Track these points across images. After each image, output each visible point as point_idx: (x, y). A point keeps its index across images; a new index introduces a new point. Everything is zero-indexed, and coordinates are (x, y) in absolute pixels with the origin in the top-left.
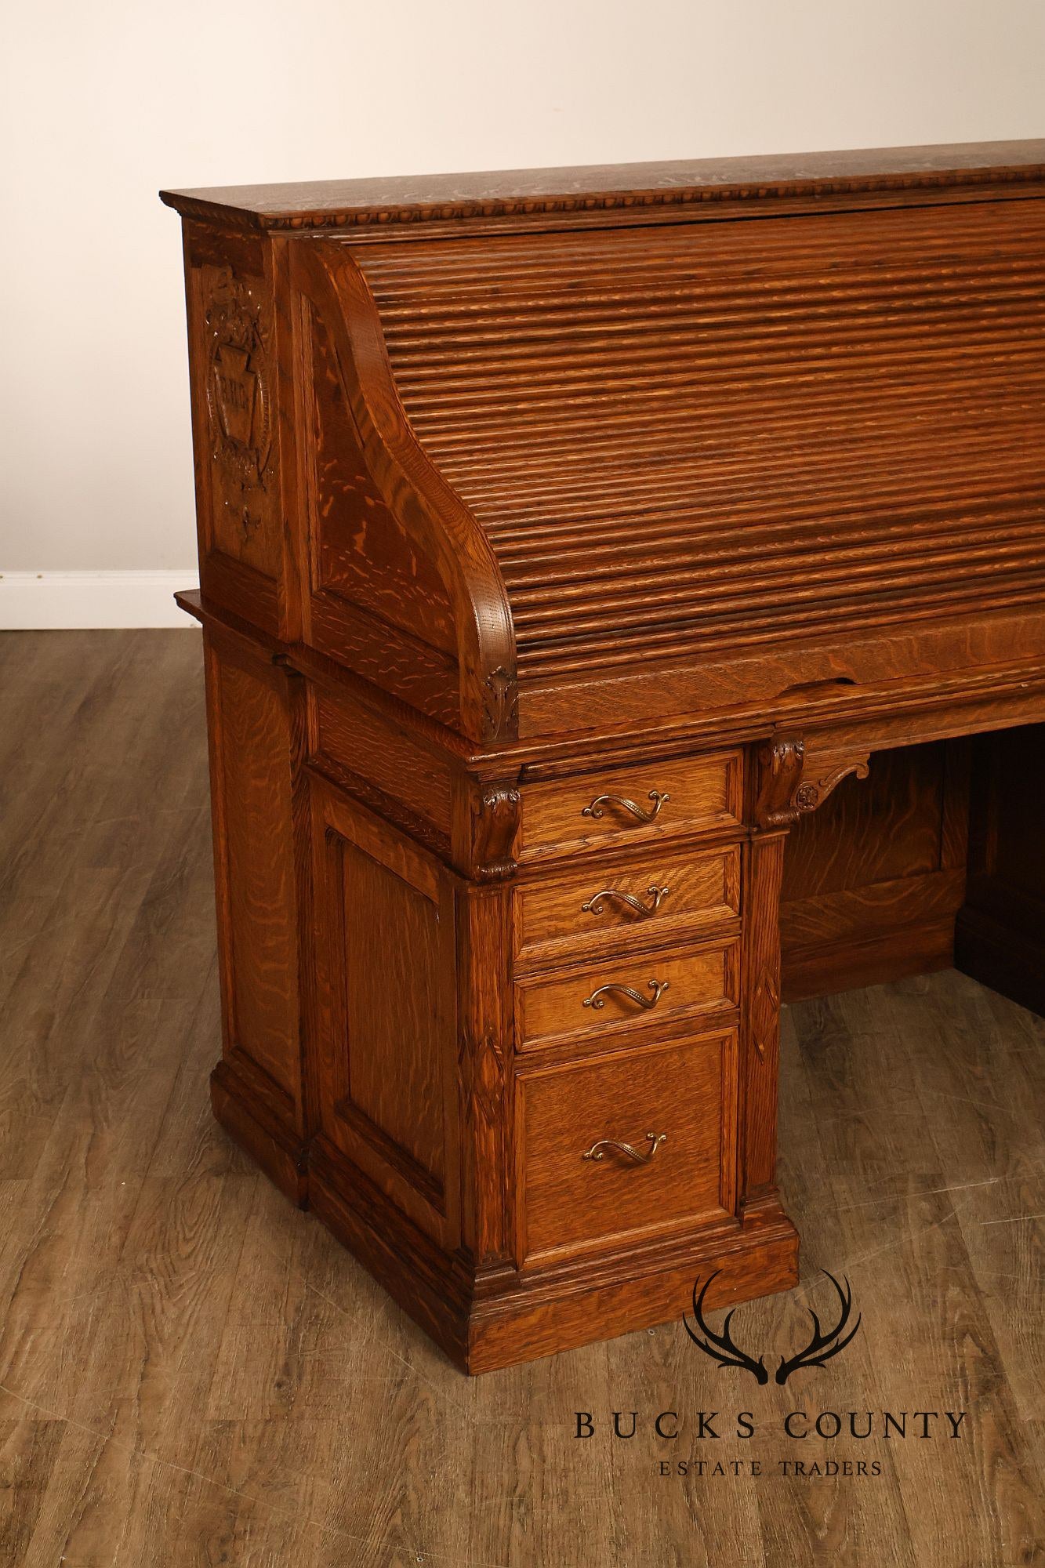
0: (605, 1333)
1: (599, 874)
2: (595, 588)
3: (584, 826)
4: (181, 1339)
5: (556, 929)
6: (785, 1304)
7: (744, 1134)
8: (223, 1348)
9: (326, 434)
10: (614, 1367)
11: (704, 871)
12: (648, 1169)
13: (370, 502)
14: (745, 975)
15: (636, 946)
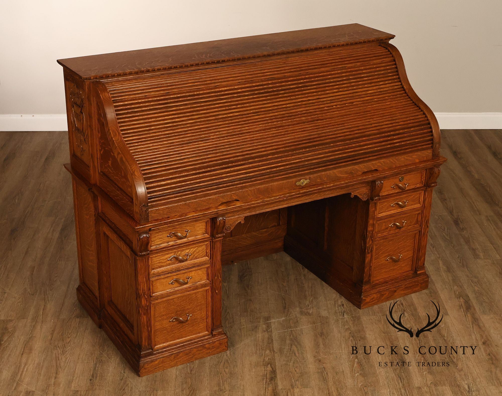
0: (176, 365)
1: (172, 251)
2: (169, 182)
3: (168, 240)
4: (66, 367)
5: (161, 266)
6: (224, 355)
7: (213, 313)
8: (76, 369)
9: (101, 133)
10: (177, 374)
11: (200, 249)
12: (187, 323)
13: (112, 154)
14: (212, 274)
15: (182, 268)
